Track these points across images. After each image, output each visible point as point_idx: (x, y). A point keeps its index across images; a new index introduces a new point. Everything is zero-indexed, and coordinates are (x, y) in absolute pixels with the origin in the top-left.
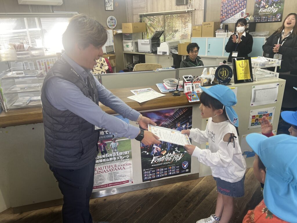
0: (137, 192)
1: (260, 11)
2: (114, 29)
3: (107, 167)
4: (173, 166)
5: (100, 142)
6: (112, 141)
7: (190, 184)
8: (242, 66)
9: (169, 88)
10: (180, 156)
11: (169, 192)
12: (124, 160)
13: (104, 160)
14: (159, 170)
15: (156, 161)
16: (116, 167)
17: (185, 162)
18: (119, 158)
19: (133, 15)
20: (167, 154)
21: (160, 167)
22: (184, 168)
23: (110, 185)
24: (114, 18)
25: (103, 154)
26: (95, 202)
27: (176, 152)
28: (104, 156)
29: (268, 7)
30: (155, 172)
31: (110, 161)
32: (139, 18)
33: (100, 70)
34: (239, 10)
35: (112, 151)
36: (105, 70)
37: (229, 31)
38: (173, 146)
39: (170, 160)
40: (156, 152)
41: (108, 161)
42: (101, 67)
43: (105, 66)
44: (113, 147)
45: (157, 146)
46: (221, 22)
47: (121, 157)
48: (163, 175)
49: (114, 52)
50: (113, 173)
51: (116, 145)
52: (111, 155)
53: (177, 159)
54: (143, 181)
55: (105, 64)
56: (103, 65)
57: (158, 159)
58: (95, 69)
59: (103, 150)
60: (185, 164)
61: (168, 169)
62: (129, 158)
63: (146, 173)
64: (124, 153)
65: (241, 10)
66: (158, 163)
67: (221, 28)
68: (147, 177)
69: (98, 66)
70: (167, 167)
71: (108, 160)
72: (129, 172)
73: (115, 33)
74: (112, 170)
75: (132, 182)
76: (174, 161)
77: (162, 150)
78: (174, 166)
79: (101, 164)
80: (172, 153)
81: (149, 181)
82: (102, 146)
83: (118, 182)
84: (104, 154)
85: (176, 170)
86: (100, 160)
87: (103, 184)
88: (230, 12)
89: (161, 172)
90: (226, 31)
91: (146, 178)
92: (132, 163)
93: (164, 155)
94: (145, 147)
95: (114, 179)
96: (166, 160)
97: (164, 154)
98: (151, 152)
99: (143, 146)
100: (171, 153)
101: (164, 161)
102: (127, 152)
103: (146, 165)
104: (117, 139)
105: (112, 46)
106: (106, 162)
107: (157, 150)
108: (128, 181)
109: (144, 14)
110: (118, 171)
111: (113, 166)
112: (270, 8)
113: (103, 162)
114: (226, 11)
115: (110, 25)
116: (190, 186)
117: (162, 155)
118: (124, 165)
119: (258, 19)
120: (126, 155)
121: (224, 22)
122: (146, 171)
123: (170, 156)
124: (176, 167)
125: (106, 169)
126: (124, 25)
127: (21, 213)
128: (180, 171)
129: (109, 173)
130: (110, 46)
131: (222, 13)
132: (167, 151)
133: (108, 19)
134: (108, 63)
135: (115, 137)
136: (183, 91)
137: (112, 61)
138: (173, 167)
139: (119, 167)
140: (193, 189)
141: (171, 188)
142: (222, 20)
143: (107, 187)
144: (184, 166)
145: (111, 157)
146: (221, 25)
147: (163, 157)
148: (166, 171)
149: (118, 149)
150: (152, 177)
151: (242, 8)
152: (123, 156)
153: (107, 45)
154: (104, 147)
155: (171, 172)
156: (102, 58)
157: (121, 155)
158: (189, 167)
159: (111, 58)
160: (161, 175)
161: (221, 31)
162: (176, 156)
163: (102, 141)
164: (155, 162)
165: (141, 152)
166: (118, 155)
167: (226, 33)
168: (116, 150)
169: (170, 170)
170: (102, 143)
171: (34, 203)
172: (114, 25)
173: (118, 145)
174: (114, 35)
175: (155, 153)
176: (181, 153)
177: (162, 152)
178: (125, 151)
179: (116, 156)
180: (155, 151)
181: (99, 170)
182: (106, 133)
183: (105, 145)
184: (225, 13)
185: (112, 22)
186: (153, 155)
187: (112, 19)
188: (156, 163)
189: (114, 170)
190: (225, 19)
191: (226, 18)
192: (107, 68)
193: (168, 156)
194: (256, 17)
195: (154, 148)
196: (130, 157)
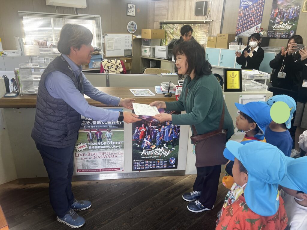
0: (127, 180)
1: (274, 26)
2: (133, 34)
3: (101, 154)
4: (161, 160)
5: (97, 130)
6: (107, 131)
7: (175, 179)
8: (232, 76)
9: (164, 90)
10: (168, 152)
11: (155, 183)
12: (117, 149)
13: (99, 147)
14: (148, 162)
15: (146, 153)
16: (109, 154)
17: (173, 158)
18: (113, 146)
19: (154, 21)
20: (156, 148)
21: (149, 159)
22: (172, 163)
23: (103, 170)
24: (134, 23)
25: (98, 142)
26: (88, 183)
27: (164, 147)
28: (99, 143)
29: (282, 24)
30: (144, 164)
31: (104, 149)
32: (160, 25)
33: (115, 72)
34: (254, 24)
35: (107, 139)
36: (119, 72)
37: (242, 44)
38: (162, 142)
39: (158, 154)
40: (147, 145)
41: (103, 149)
42: (116, 69)
43: (120, 68)
44: (107, 136)
45: (148, 140)
46: (236, 35)
47: (114, 146)
48: (151, 167)
49: (131, 55)
50: (106, 160)
51: (110, 135)
52: (105, 143)
53: (165, 154)
54: (133, 170)
55: (121, 66)
56: (118, 67)
57: (148, 152)
58: (110, 70)
59: (99, 138)
60: (172, 160)
61: (156, 162)
62: (121, 148)
63: (136, 163)
64: (117, 143)
65: (256, 25)
66: (148, 156)
67: (236, 40)
68: (137, 167)
69: (113, 68)
70: (156, 161)
71: (102, 147)
72: (120, 160)
73: (134, 38)
74: (105, 157)
75: (123, 170)
76: (162, 156)
77: (152, 144)
78: (163, 160)
79: (97, 150)
80: (161, 148)
81: (138, 172)
82: (98, 134)
83: (110, 168)
84: (100, 142)
85: (163, 165)
86: (95, 146)
87: (97, 168)
88: (245, 26)
89: (150, 165)
90: (240, 44)
91: (135, 168)
92: (123, 153)
93: (153, 150)
94: (136, 140)
95: (107, 165)
96: (155, 154)
97: (153, 148)
98: (142, 145)
99: (134, 139)
100: (159, 148)
101: (153, 155)
102: (120, 142)
103: (136, 156)
104: (112, 130)
105: (130, 50)
106: (101, 149)
107: (147, 144)
108: (119, 168)
109: (165, 21)
110: (110, 158)
111: (107, 154)
112: (284, 25)
113: (98, 149)
114: (241, 24)
115: (130, 30)
116: (175, 181)
117: (152, 149)
118: (116, 154)
119: (272, 34)
120: (119, 145)
121: (239, 35)
122: (136, 162)
123: (158, 151)
124: (163, 162)
125: (100, 155)
126: (144, 30)
127: (25, 184)
128: (167, 165)
129: (102, 159)
130: (128, 50)
131: (237, 26)
132: (156, 146)
133: (129, 24)
134: (123, 65)
135: (110, 128)
136: (175, 94)
137: (129, 64)
138: (161, 162)
139: (112, 155)
140: (177, 183)
141: (157, 180)
142: (238, 33)
143: (100, 171)
144: (171, 162)
145: (105, 145)
146: (236, 38)
147: (152, 151)
148: (154, 164)
149: (112, 139)
150: (141, 168)
151: (257, 23)
152: (116, 145)
153: (126, 49)
154: (100, 135)
155: (159, 166)
156: (118, 60)
157: (115, 145)
158: (176, 163)
159: (127, 61)
160: (150, 167)
161: (234, 44)
162: (164, 151)
163: (98, 130)
164: (144, 154)
165: (133, 144)
166: (111, 144)
167: (239, 46)
168: (110, 139)
169: (158, 164)
170: (98, 132)
171: (36, 177)
172: (134, 30)
173: (112, 135)
174: (133, 40)
175: (145, 146)
176: (169, 149)
177: (151, 146)
178: (118, 141)
179: (110, 145)
180: (145, 145)
181: (94, 155)
182: (103, 123)
183: (101, 133)
184: (241, 27)
185: (133, 27)
186: (143, 148)
187: (132, 24)
188: (145, 156)
189: (107, 157)
190: (240, 32)
191: (242, 31)
192: (121, 70)
193: (157, 150)
194: (270, 32)
195: (144, 142)
196: (123, 147)
